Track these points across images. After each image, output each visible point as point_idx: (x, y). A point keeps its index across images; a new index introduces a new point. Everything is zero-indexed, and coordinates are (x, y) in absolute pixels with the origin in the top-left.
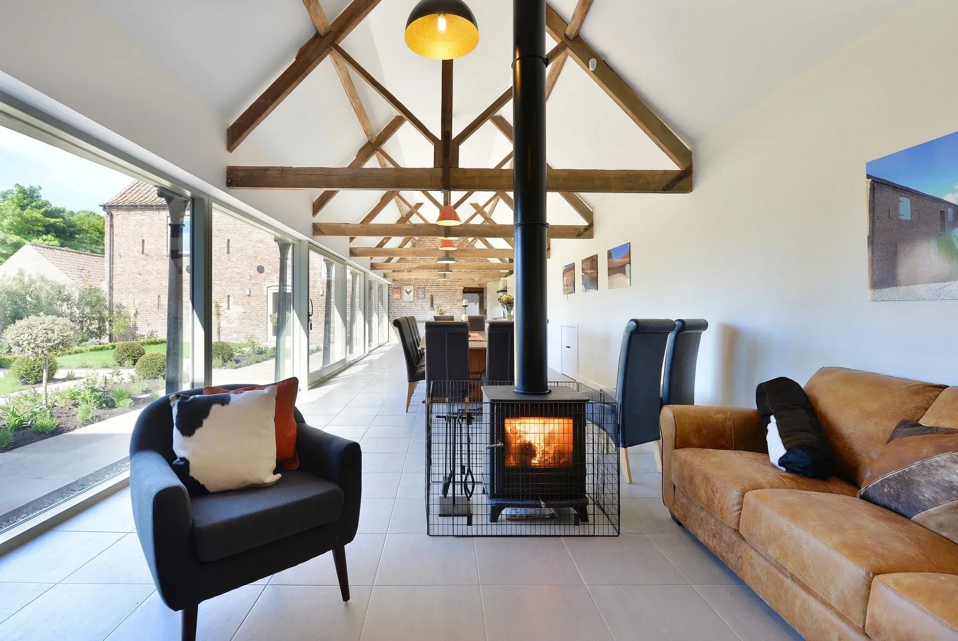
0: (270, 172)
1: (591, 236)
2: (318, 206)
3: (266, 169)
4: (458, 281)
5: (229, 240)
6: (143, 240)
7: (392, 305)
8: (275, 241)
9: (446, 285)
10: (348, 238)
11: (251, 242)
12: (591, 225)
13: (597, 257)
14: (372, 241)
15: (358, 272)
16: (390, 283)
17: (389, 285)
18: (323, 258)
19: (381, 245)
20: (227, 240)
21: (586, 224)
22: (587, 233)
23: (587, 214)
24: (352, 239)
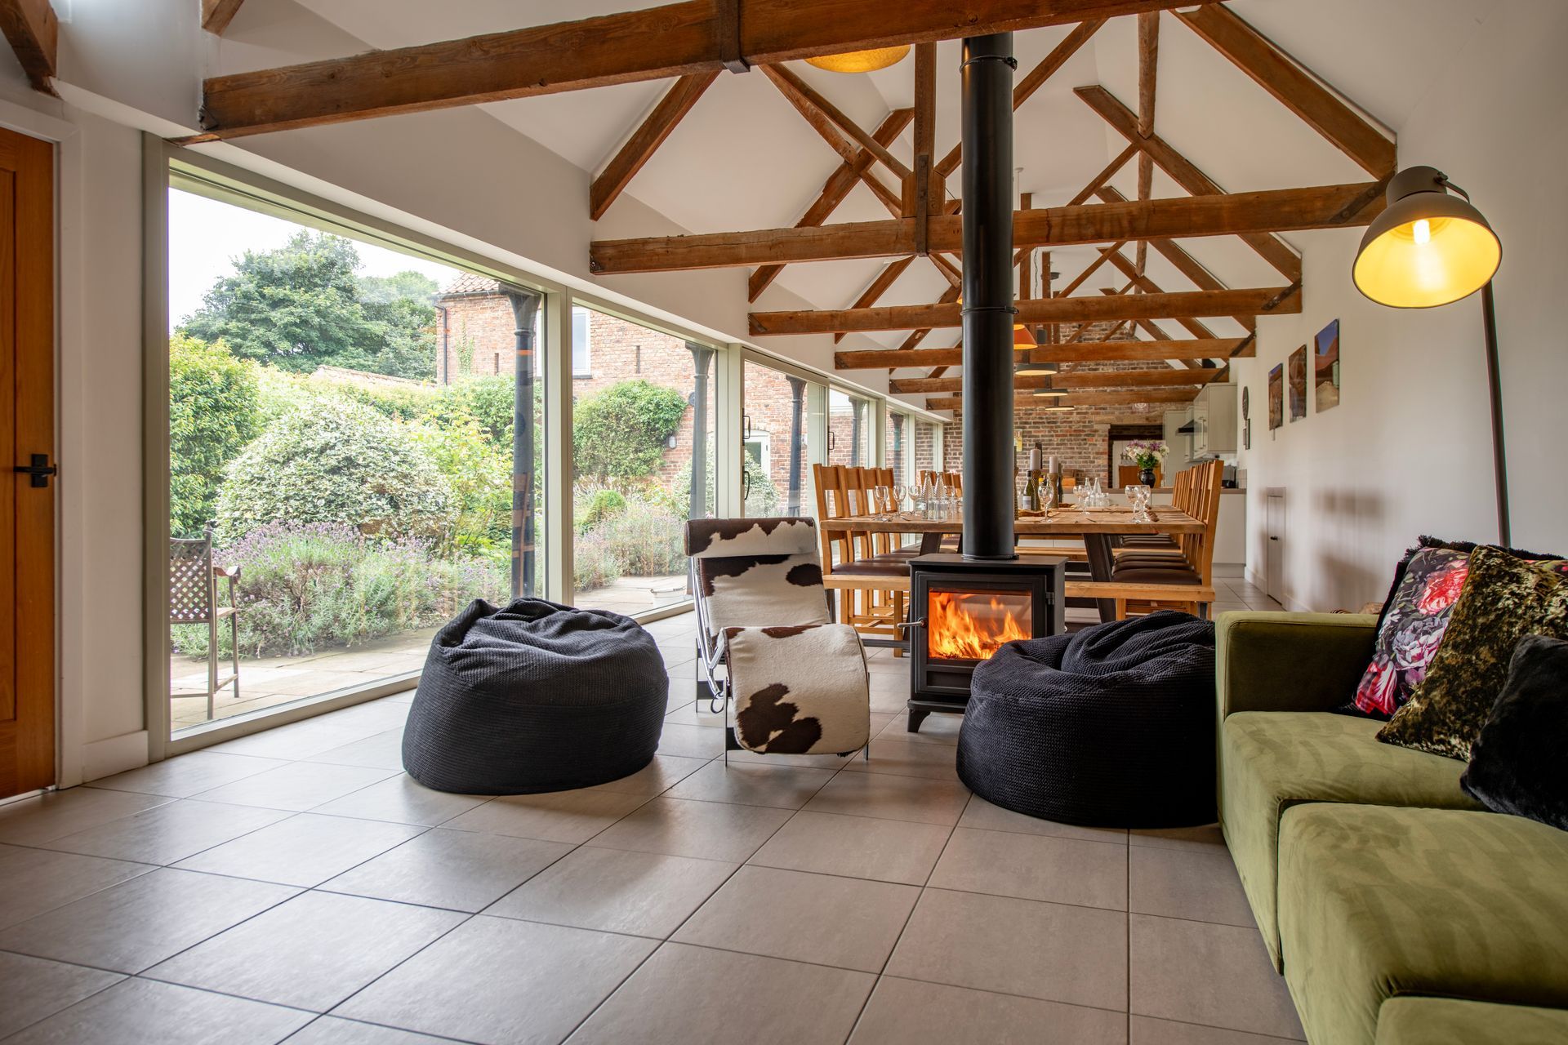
0: (650, 247)
1: (1298, 309)
2: (756, 286)
3: (645, 242)
4: (1098, 413)
5: (638, 347)
6: (497, 355)
7: (952, 465)
8: (687, 347)
9: (1071, 422)
10: (831, 336)
11: (677, 350)
12: (1297, 285)
13: (1305, 349)
14: (889, 339)
15: (866, 398)
16: (947, 420)
17: (946, 424)
18: (784, 376)
19: (910, 344)
20: (635, 348)
21: (1287, 283)
22: (1289, 301)
23: (1290, 264)
24: (838, 338)
